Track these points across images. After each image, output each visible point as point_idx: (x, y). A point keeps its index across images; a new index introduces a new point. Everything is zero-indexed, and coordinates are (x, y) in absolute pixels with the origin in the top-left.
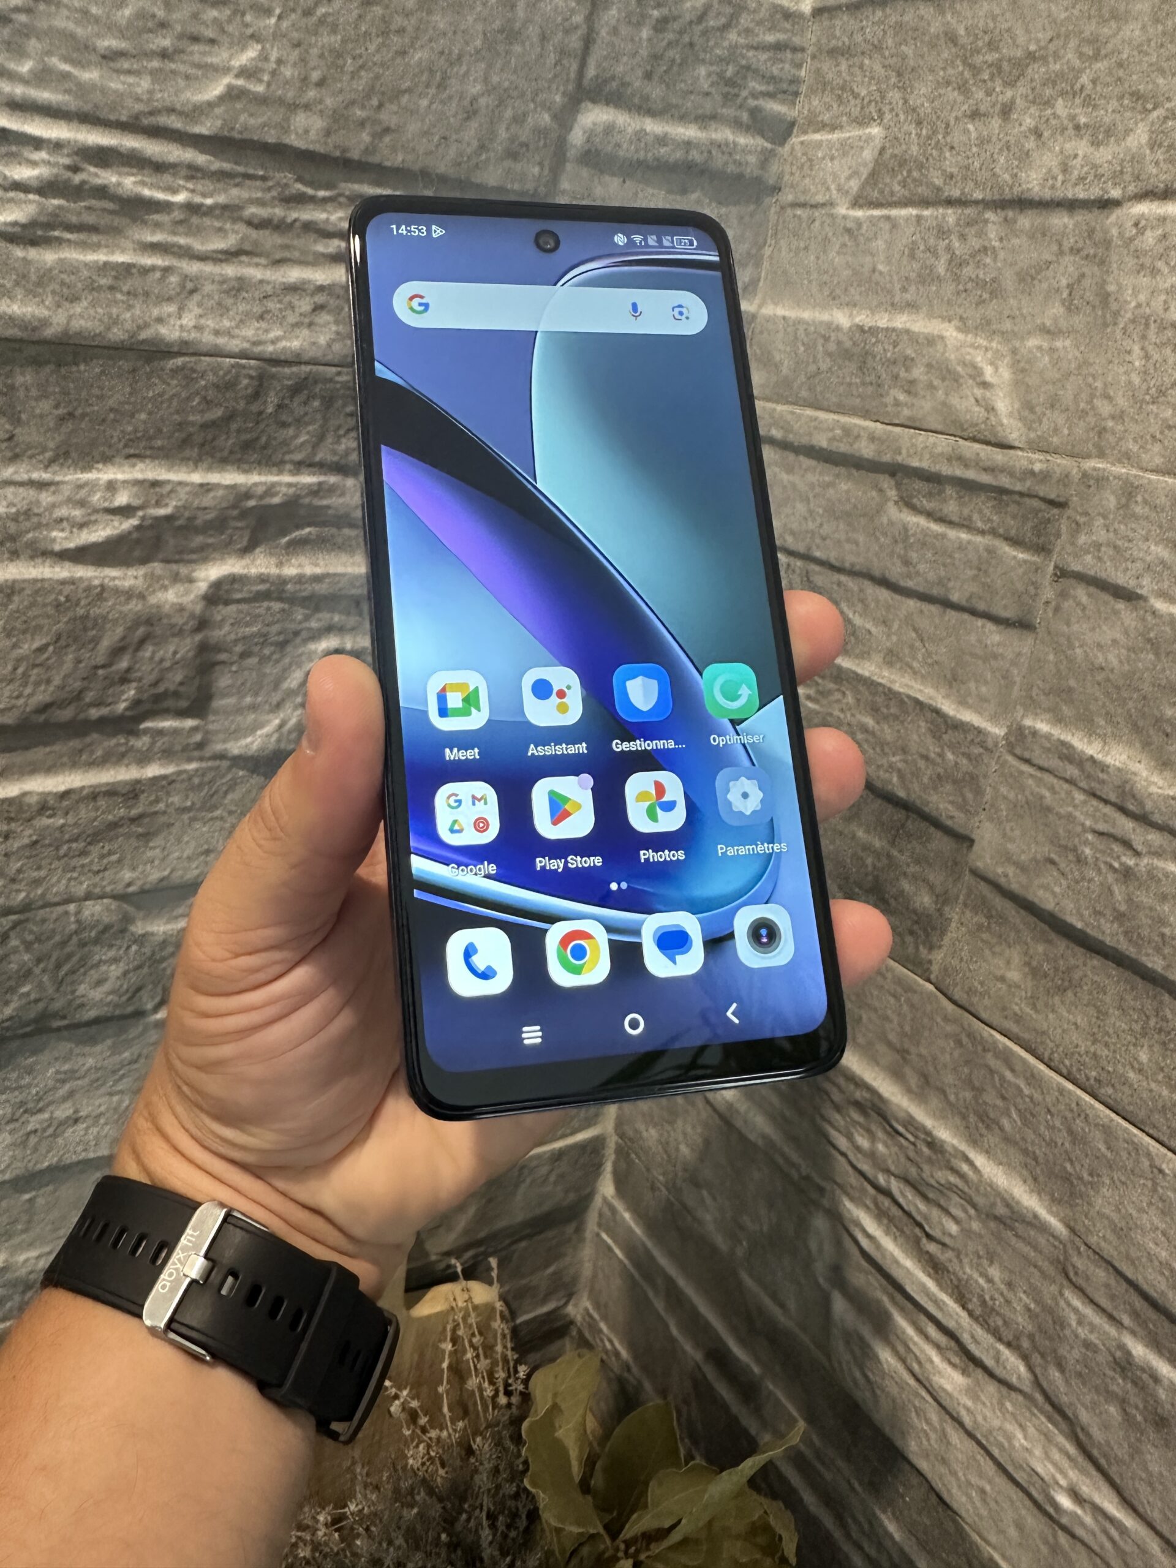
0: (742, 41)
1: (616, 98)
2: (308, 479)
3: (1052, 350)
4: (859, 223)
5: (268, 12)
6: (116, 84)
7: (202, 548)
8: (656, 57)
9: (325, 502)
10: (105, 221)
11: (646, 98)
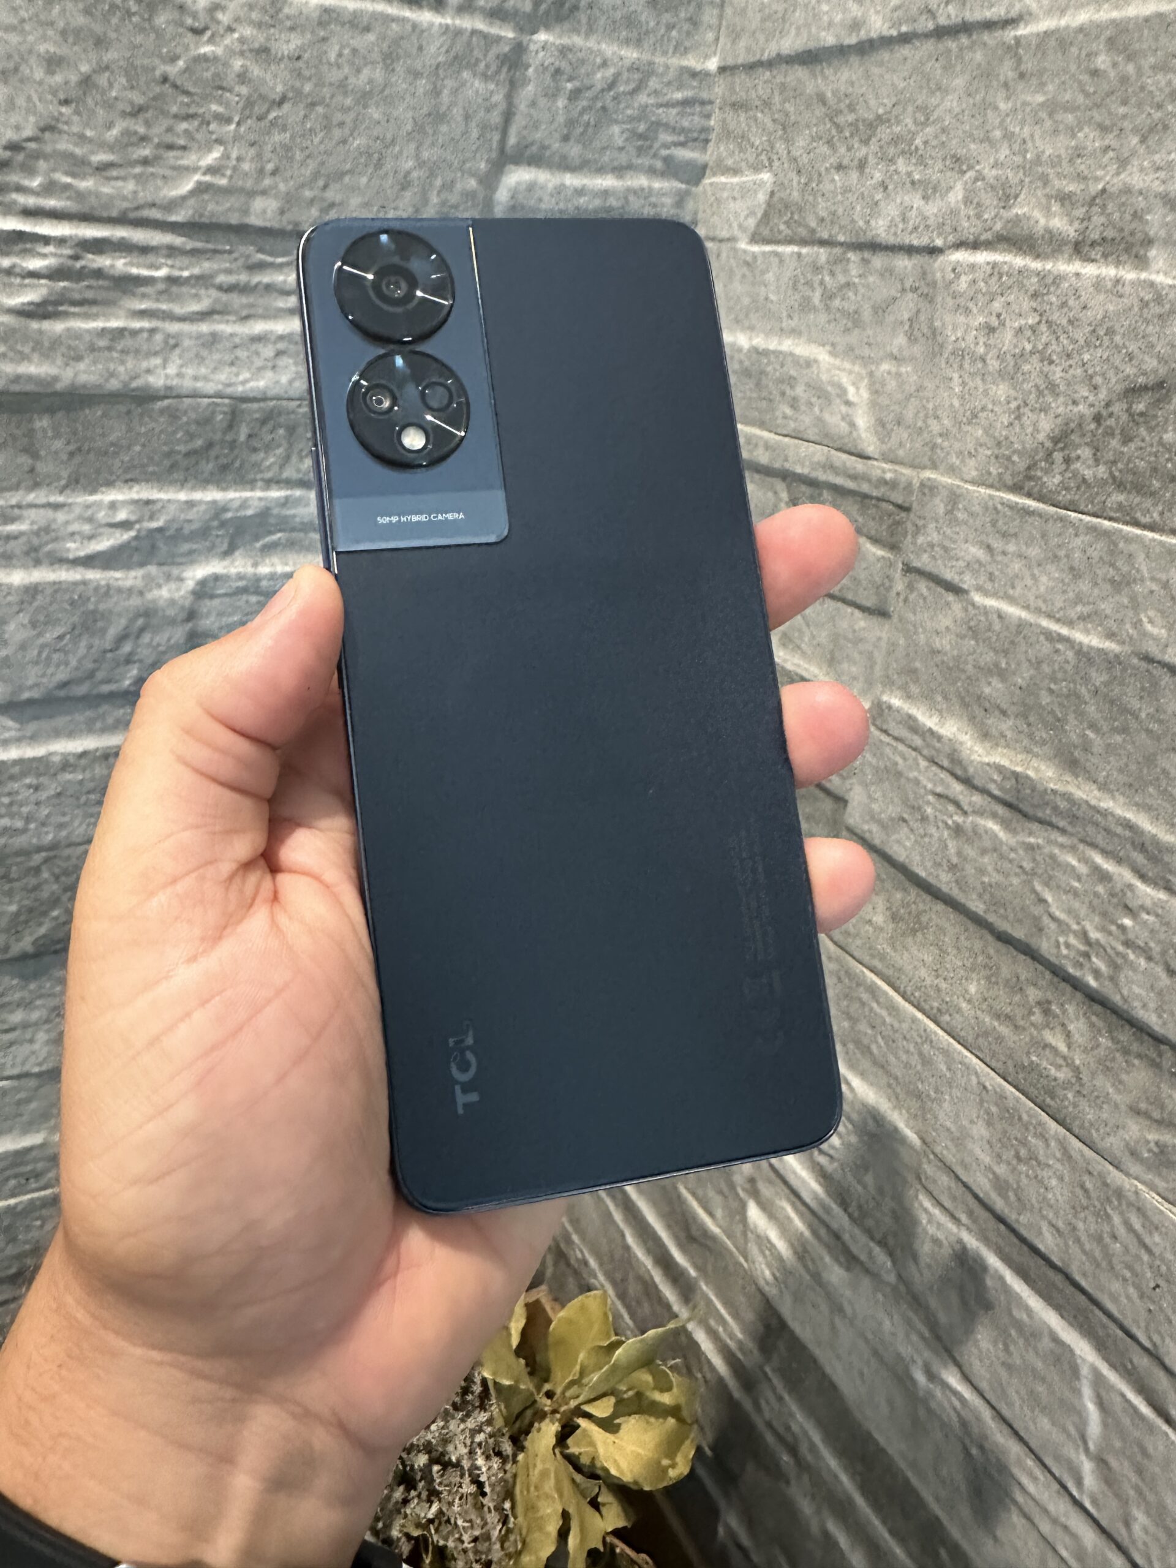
0: (651, 101)
1: (536, 161)
2: (276, 494)
3: (899, 375)
4: (755, 257)
5: (229, 121)
6: (106, 190)
7: (191, 552)
8: (571, 123)
9: (292, 512)
10: (101, 295)
11: (564, 157)
